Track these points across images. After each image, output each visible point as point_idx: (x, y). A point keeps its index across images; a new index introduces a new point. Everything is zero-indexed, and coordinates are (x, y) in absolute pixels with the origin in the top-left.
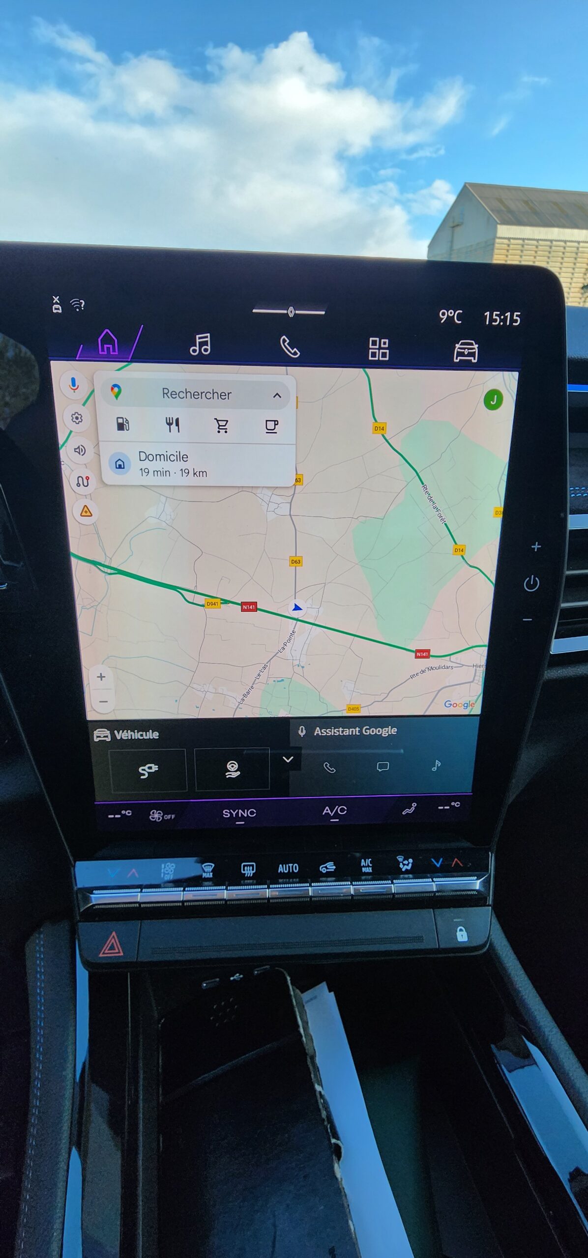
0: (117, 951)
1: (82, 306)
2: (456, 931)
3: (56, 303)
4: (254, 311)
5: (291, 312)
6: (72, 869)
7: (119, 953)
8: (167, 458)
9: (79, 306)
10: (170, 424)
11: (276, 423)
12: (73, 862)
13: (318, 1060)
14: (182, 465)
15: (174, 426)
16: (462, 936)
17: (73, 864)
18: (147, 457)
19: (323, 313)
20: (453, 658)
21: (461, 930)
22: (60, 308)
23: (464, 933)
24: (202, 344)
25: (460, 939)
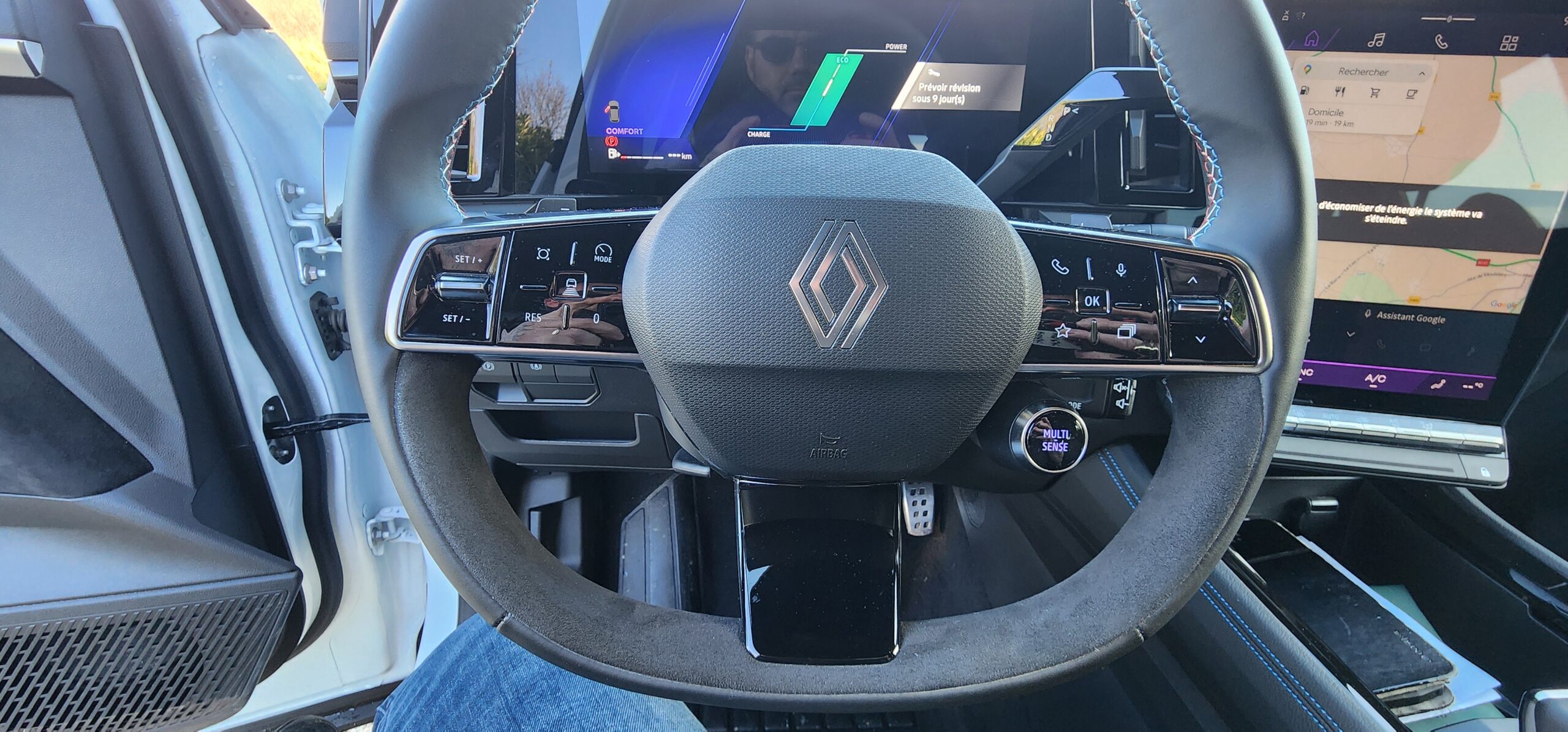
1: (1304, 16)
3: (1287, 15)
4: (1423, 19)
5: (1450, 19)
8: (1328, 113)
10: (1338, 91)
11: (1416, 91)
14: (1338, 118)
15: (1341, 92)
16: (1485, 474)
18: (1314, 112)
19: (1474, 19)
20: (1508, 268)
21: (1484, 469)
24: (1377, 40)
25: (1484, 476)
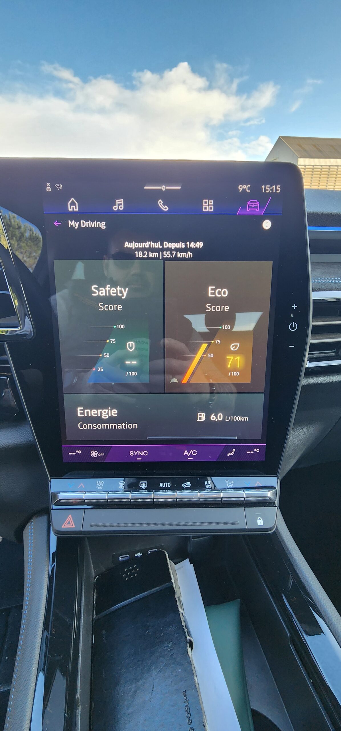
0: (72, 525)
1: (61, 187)
2: (257, 520)
3: (48, 186)
4: (145, 188)
5: (164, 188)
6: (49, 482)
7: (73, 526)
9: (59, 187)
12: (50, 479)
13: (182, 599)
16: (260, 523)
17: (50, 480)
19: (179, 188)
21: (260, 519)
22: (50, 188)
23: (262, 521)
24: (119, 205)
25: (259, 524)
